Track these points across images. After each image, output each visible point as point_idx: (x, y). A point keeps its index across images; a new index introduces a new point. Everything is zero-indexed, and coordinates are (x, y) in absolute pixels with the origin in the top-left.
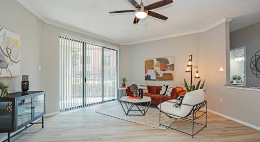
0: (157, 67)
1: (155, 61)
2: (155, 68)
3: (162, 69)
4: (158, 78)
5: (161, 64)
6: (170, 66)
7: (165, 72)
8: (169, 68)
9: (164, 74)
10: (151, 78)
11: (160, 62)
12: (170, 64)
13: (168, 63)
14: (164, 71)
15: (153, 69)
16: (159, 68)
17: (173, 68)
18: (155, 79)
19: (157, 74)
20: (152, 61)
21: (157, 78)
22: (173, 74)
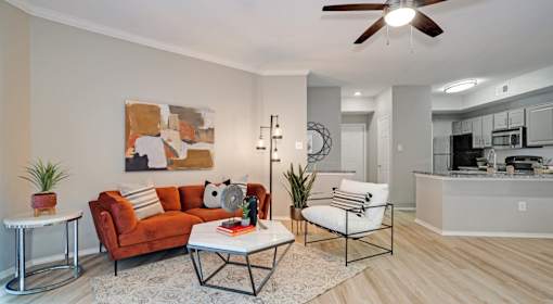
0: (172, 131)
1: (165, 114)
2: (165, 134)
3: (187, 138)
4: (174, 164)
5: (182, 125)
6: (207, 131)
7: (194, 147)
8: (203, 136)
9: (189, 152)
10: (150, 165)
11: (179, 118)
12: (205, 128)
13: (202, 123)
14: (190, 142)
15: (159, 135)
16: (177, 133)
17: (213, 137)
18: (165, 165)
19: (170, 152)
20: (155, 111)
21: (171, 163)
22: (212, 152)
